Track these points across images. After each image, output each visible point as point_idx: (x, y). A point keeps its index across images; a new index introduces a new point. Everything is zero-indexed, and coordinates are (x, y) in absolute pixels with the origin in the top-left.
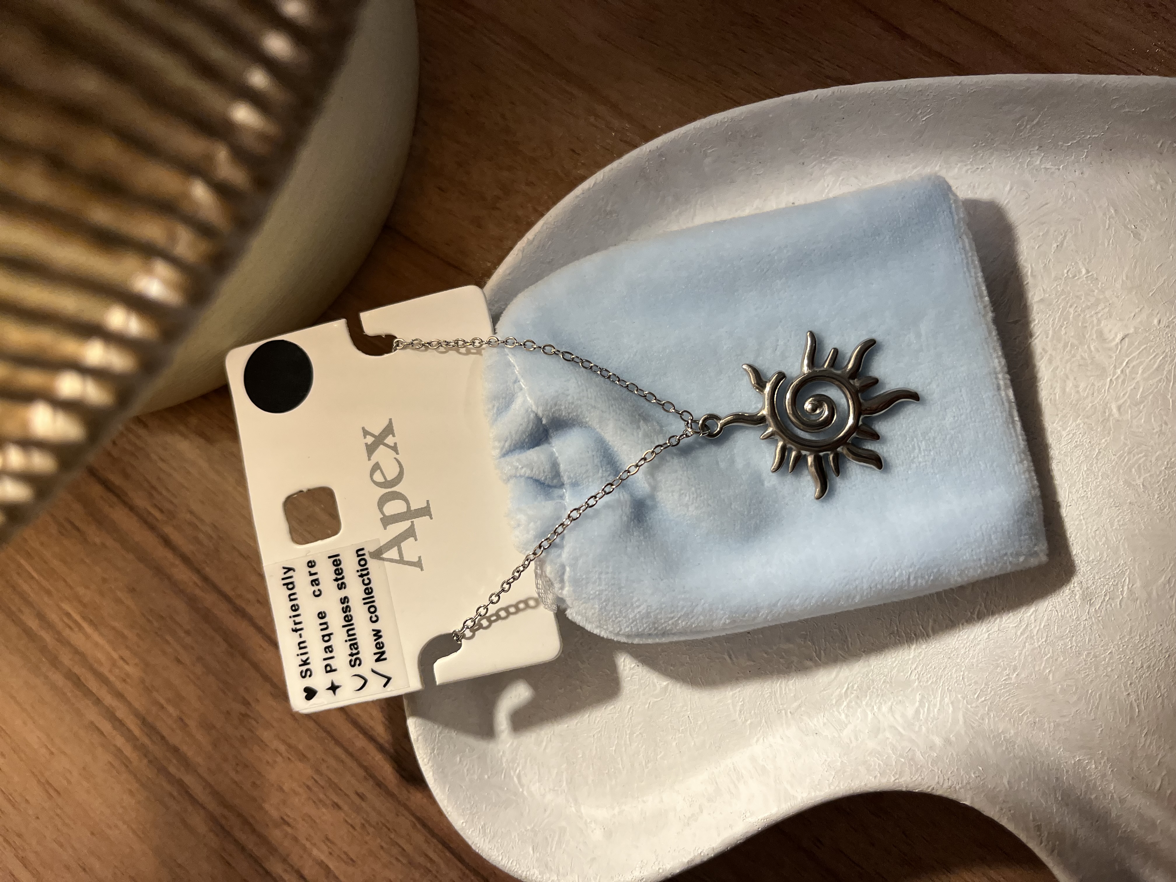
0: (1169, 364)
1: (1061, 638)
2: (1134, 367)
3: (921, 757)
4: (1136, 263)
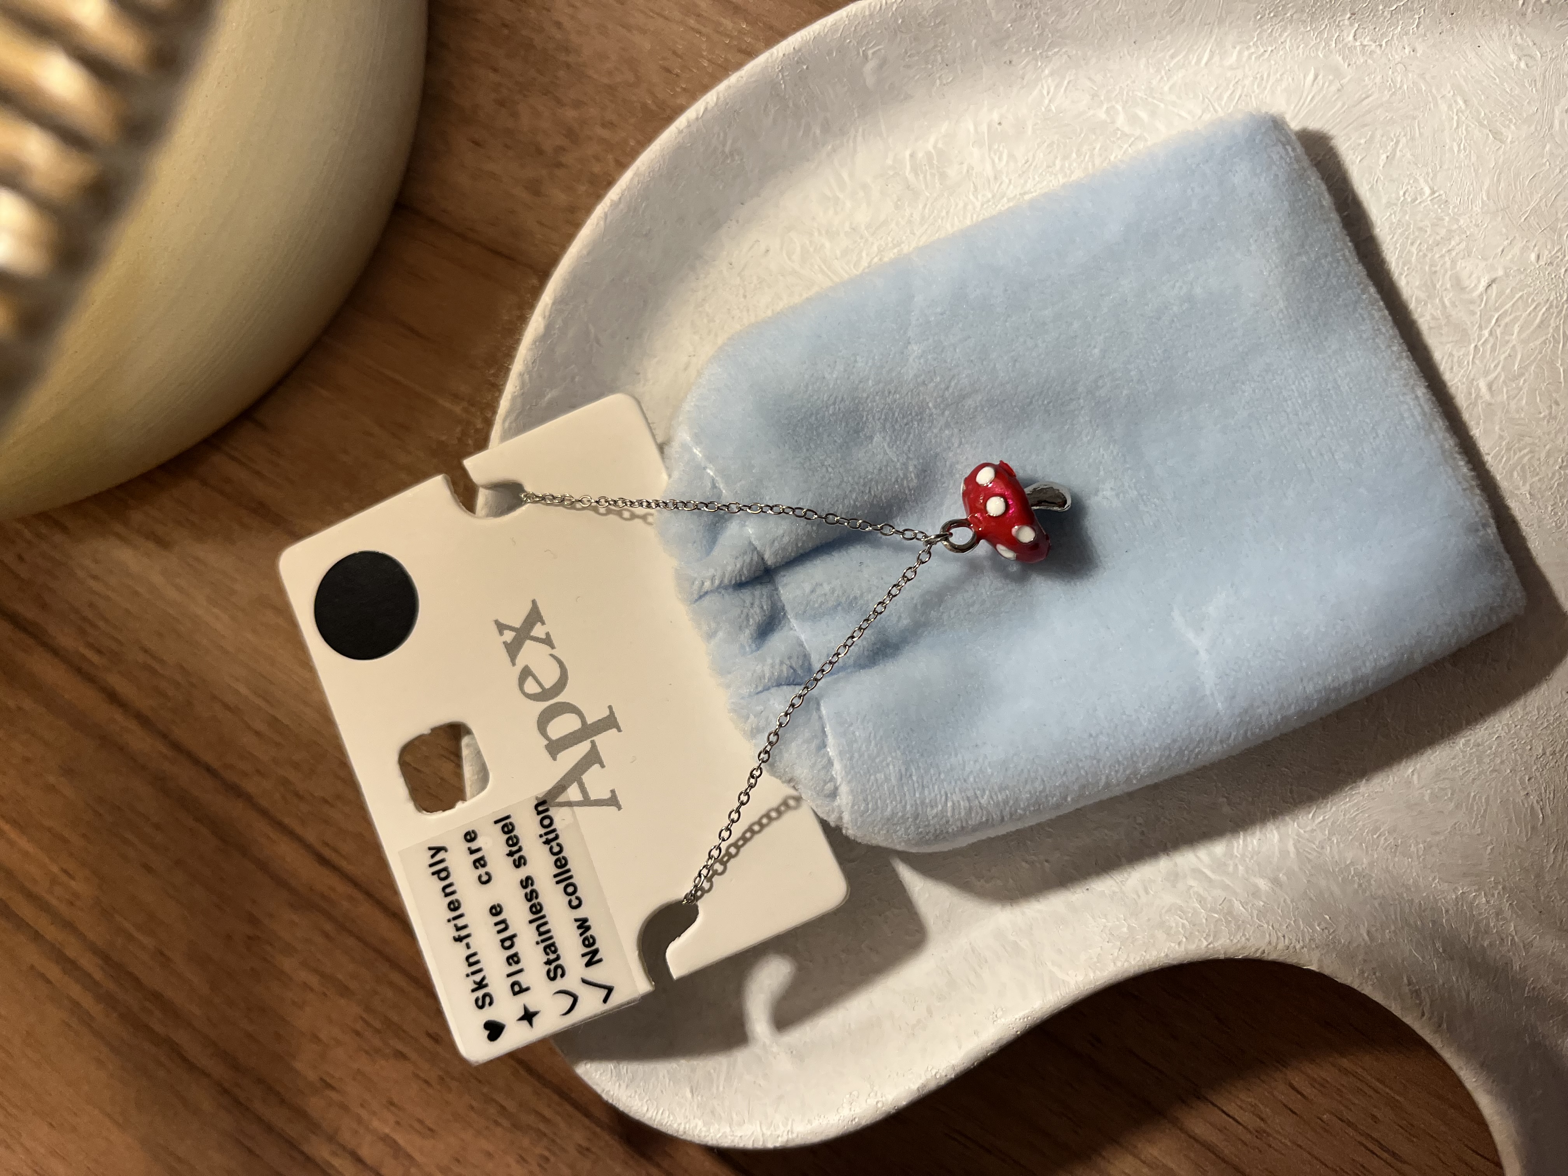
0: (1556, 317)
2: (1506, 325)
3: (1241, 908)
4: (1500, 174)
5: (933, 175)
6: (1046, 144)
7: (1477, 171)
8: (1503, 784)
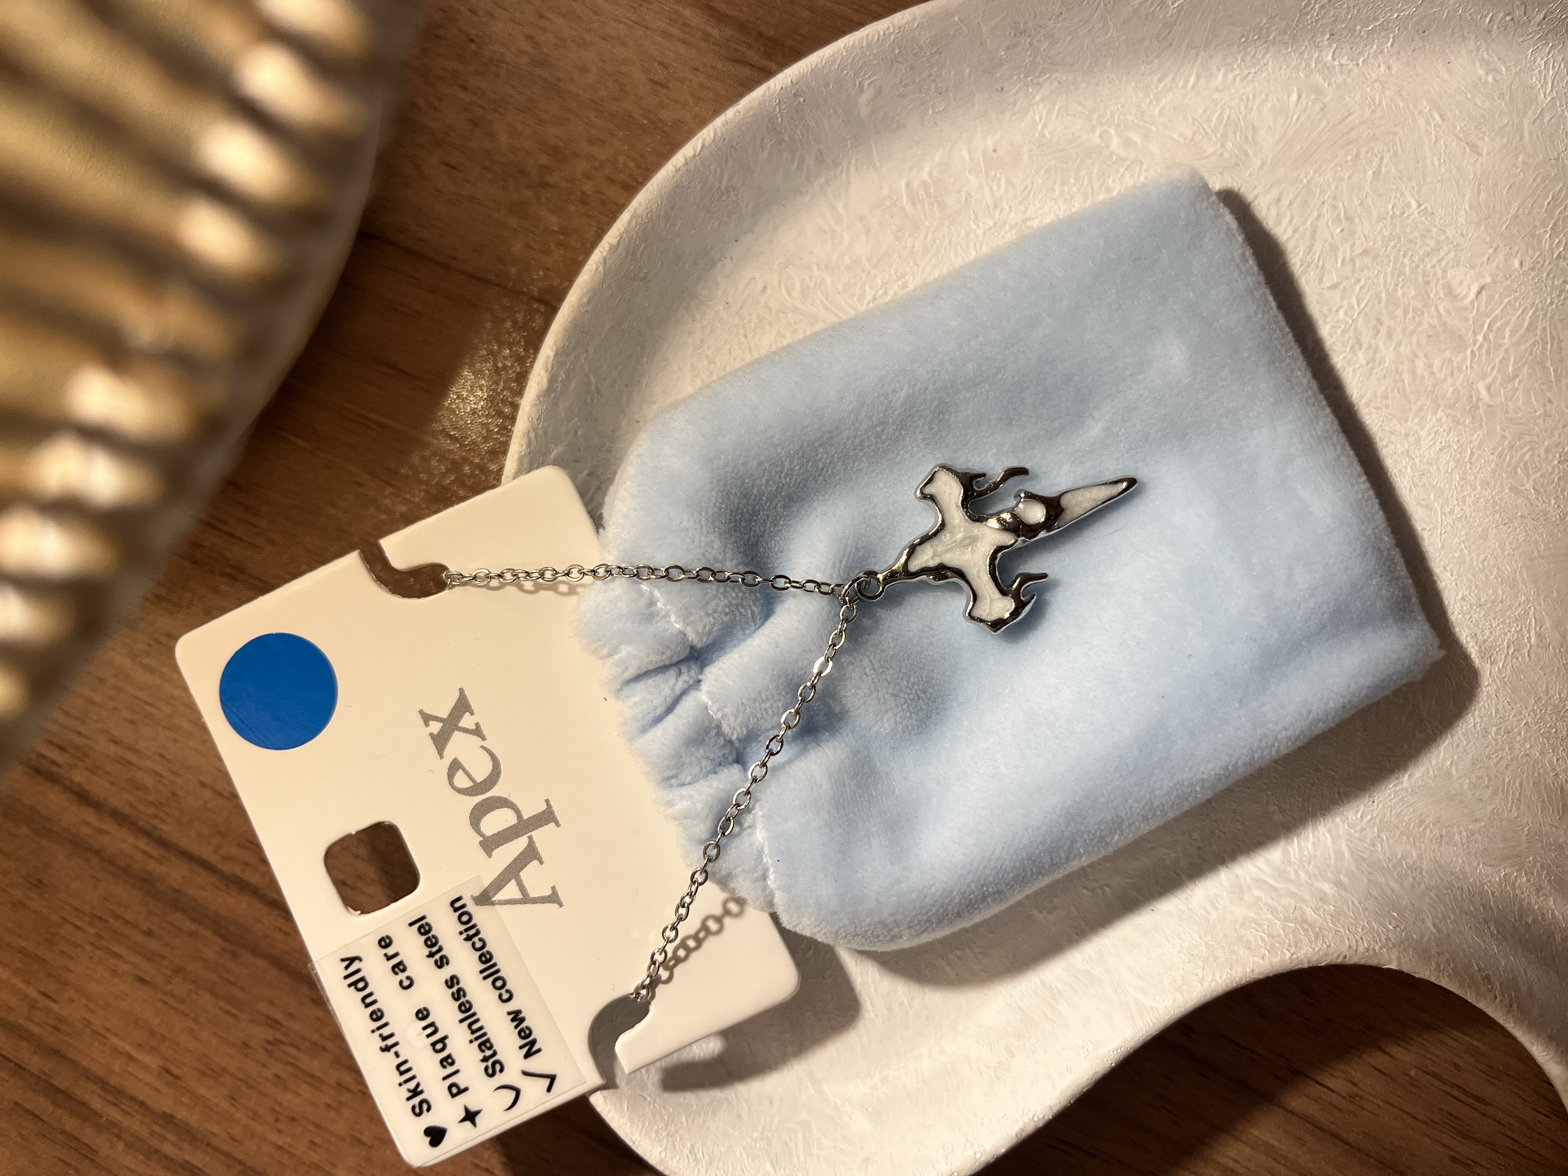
0: (1543, 319)
2: (1498, 329)
4: (1479, 186)
5: (931, 204)
6: (1043, 171)
7: (1458, 184)
8: (1534, 768)
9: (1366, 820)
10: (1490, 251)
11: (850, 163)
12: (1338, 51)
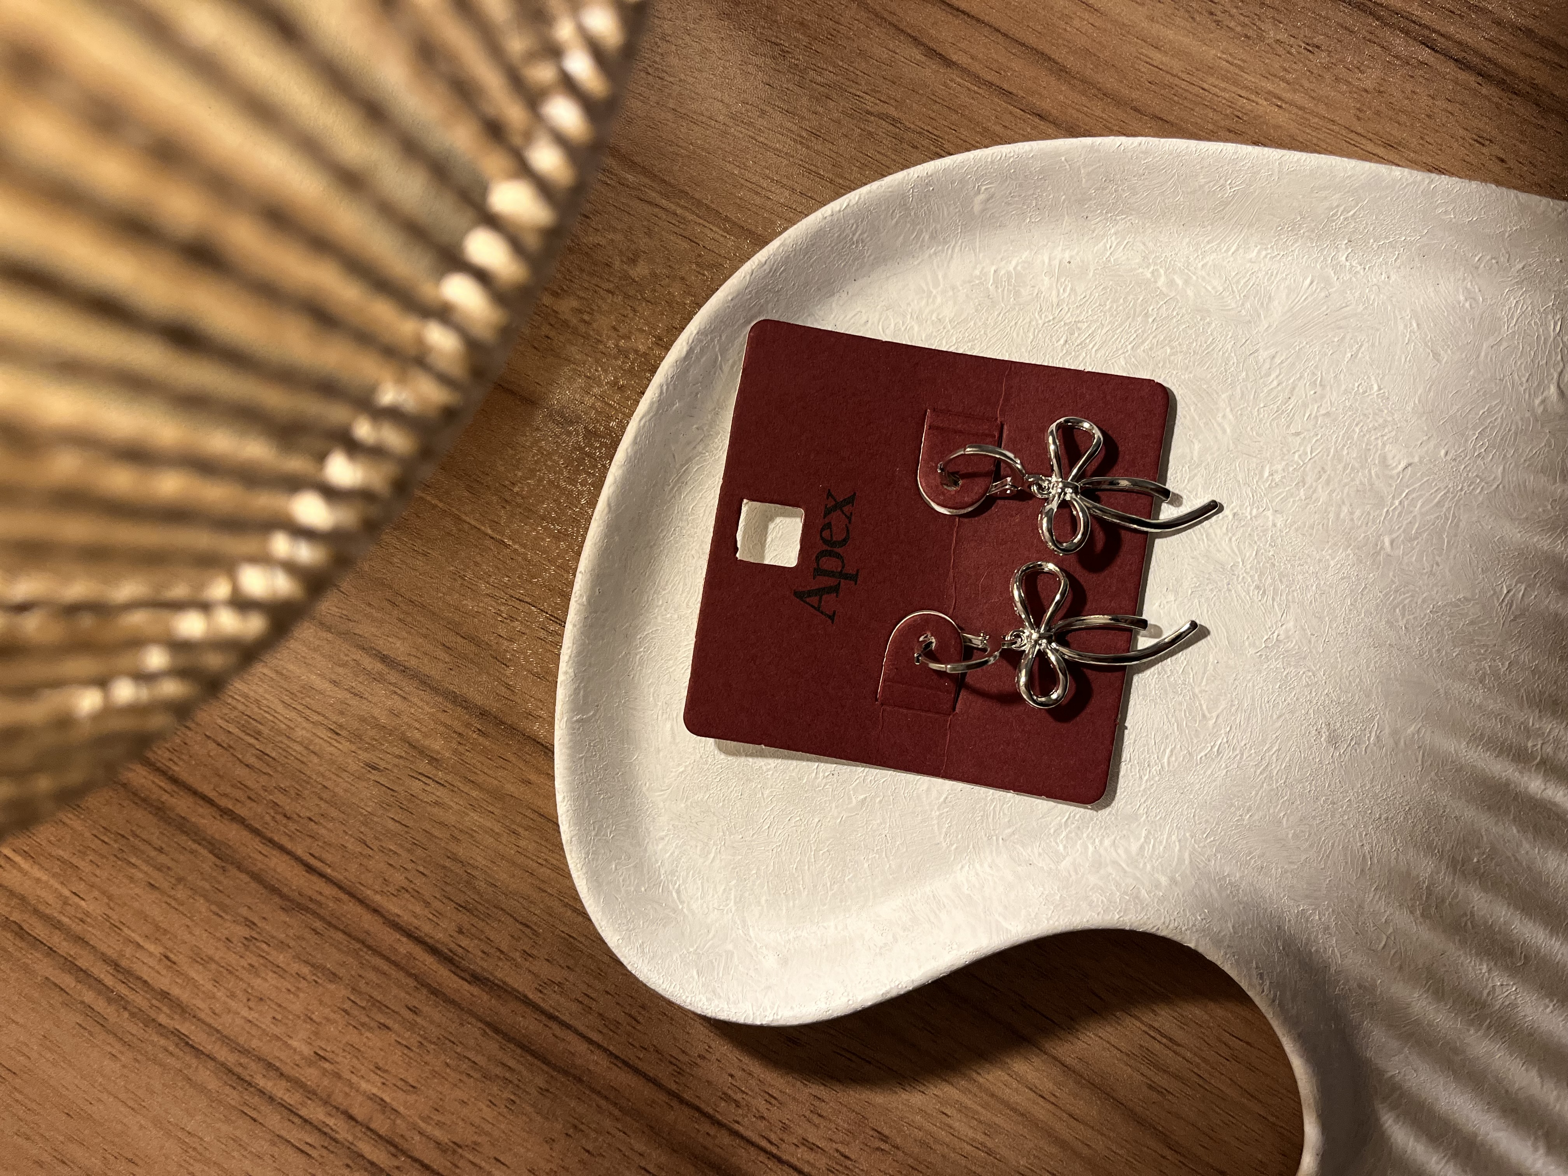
0: (1451, 500)
1: (1300, 781)
2: (1413, 499)
3: (1146, 895)
4: (1432, 385)
5: (1009, 291)
6: (1101, 287)
7: (1414, 380)
8: (1346, 835)
9: (1209, 841)
10: (1425, 438)
11: (956, 243)
12: (1352, 254)
